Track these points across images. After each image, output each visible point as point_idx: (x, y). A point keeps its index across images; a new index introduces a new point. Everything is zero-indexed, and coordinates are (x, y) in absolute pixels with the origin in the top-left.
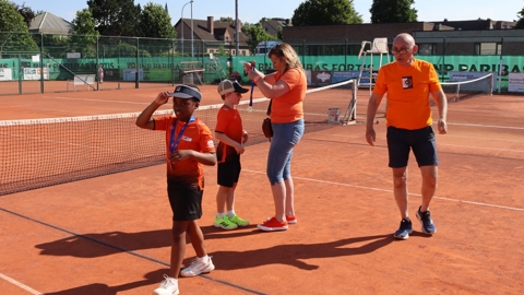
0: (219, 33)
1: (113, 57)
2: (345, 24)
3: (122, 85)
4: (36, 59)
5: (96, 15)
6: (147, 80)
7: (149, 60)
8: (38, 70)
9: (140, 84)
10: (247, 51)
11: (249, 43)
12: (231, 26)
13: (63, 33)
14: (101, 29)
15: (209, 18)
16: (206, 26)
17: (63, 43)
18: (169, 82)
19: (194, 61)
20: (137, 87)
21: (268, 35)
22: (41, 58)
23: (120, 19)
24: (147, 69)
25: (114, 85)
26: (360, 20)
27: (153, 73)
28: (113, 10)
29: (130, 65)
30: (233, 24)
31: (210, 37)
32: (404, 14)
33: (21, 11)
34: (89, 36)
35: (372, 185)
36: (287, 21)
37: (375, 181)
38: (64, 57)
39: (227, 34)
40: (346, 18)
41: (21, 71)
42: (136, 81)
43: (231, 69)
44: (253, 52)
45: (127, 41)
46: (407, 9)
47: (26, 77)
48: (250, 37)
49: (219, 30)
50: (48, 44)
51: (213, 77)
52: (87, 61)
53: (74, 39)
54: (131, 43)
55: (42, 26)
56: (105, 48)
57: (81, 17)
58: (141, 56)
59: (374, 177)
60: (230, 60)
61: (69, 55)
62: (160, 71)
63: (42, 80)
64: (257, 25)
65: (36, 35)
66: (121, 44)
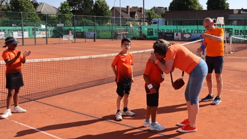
0: (132, 14)
1: (80, 26)
2: (195, 10)
3: (87, 40)
4: (43, 27)
5: (71, 5)
6: (98, 38)
7: (99, 28)
8: (44, 32)
9: (96, 40)
10: (146, 23)
11: (147, 19)
12: (138, 11)
13: (53, 13)
14: (73, 12)
15: (127, 7)
16: (126, 11)
17: (53, 19)
18: (110, 39)
19: (122, 28)
20: (95, 41)
21: (157, 15)
22: (46, 27)
23: (83, 7)
24: (98, 32)
25: (83, 40)
26: (202, 8)
27: (101, 34)
28: (80, 2)
29: (90, 30)
30: (140, 10)
31: (128, 16)
32: (223, 5)
33: (32, 2)
34: (67, 15)
35: (229, 88)
36: (166, 8)
37: (230, 86)
38: (55, 26)
39: (136, 15)
40: (195, 7)
41: (34, 34)
42: (94, 38)
43: (141, 32)
44: (150, 24)
45: (86, 18)
46: (224, 3)
47: (37, 36)
48: (148, 16)
49: (133, 12)
50: (45, 18)
51: (132, 36)
52: (67, 28)
53: (60, 17)
54: (88, 19)
55: (43, 10)
56: (76, 22)
57: (63, 6)
58: (94, 25)
59: (229, 85)
60: (140, 27)
61: (58, 25)
62: (105, 33)
63: (46, 38)
64: (151, 10)
65: (40, 14)
66: (83, 20)
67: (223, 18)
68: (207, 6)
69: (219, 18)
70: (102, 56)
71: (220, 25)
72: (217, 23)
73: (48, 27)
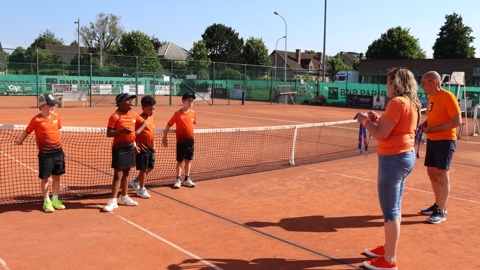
0: (305, 63)
1: (221, 79)
2: (411, 58)
3: (232, 102)
4: (167, 79)
5: (209, 46)
6: (249, 99)
7: (250, 83)
8: (168, 87)
9: (245, 102)
10: (327, 78)
11: (329, 71)
12: (315, 58)
13: (182, 58)
14: (212, 57)
15: (297, 51)
16: (294, 57)
17: (182, 67)
18: (267, 101)
19: (288, 85)
20: (243, 104)
21: (345, 66)
22: (171, 79)
23: (227, 50)
24: (249, 90)
25: (225, 101)
26: (424, 56)
27: (254, 93)
28: (222, 42)
29: (236, 86)
30: (318, 56)
31: (297, 66)
32: (462, 51)
33: (152, 41)
34: (203, 62)
35: (468, 197)
36: (361, 54)
37: (469, 194)
38: (184, 78)
39: (311, 64)
40: (411, 53)
41: (153, 89)
42: (242, 99)
43: (317, 93)
44: (333, 79)
45: (231, 66)
46: (466, 47)
47: (157, 93)
48: (330, 67)
49: (305, 60)
50: (169, 66)
51: (303, 99)
52: (202, 82)
53: (191, 64)
54: (235, 69)
55: (167, 53)
56: (215, 72)
57: (197, 47)
58: (243, 79)
59: (468, 191)
60: (318, 85)
61: (188, 77)
62: (260, 92)
63: (170, 96)
64: (336, 57)
65: (163, 60)
66: (227, 69)
67: (463, 74)
68: (433, 51)
69: (455, 74)
70: (256, 129)
71: (457, 86)
72: (452, 81)
73: (173, 80)
